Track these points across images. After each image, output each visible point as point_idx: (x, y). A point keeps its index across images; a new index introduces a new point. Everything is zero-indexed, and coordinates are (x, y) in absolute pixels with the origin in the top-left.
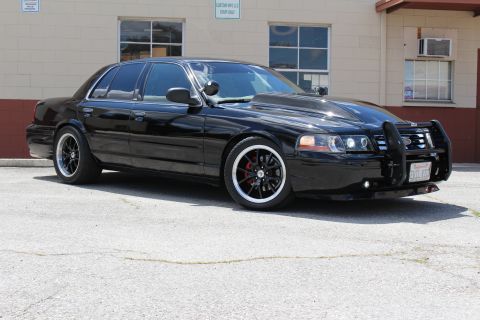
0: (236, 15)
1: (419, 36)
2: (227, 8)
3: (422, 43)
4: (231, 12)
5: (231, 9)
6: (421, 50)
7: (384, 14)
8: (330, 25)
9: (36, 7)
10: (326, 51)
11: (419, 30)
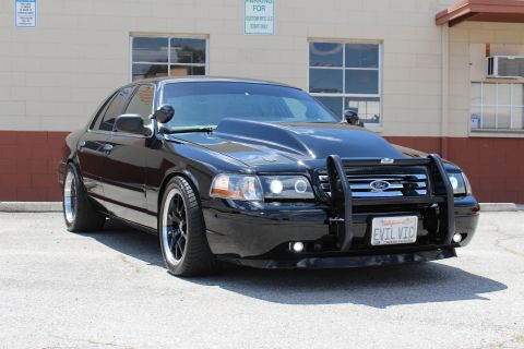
0: (270, 30)
1: (488, 53)
2: (259, 22)
3: (491, 62)
4: (264, 27)
5: (263, 22)
6: (490, 71)
7: (446, 27)
8: (382, 42)
9: (32, 21)
10: (377, 72)
11: (488, 46)
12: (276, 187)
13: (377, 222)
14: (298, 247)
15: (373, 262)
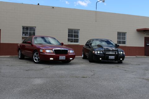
12: (99, 52)
13: (109, 57)
14: (101, 59)
15: (110, 61)
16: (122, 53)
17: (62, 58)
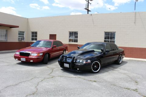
16: (81, 61)
17: (23, 59)
